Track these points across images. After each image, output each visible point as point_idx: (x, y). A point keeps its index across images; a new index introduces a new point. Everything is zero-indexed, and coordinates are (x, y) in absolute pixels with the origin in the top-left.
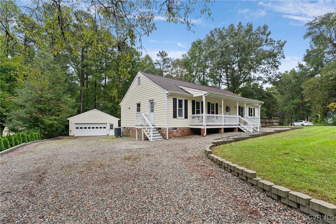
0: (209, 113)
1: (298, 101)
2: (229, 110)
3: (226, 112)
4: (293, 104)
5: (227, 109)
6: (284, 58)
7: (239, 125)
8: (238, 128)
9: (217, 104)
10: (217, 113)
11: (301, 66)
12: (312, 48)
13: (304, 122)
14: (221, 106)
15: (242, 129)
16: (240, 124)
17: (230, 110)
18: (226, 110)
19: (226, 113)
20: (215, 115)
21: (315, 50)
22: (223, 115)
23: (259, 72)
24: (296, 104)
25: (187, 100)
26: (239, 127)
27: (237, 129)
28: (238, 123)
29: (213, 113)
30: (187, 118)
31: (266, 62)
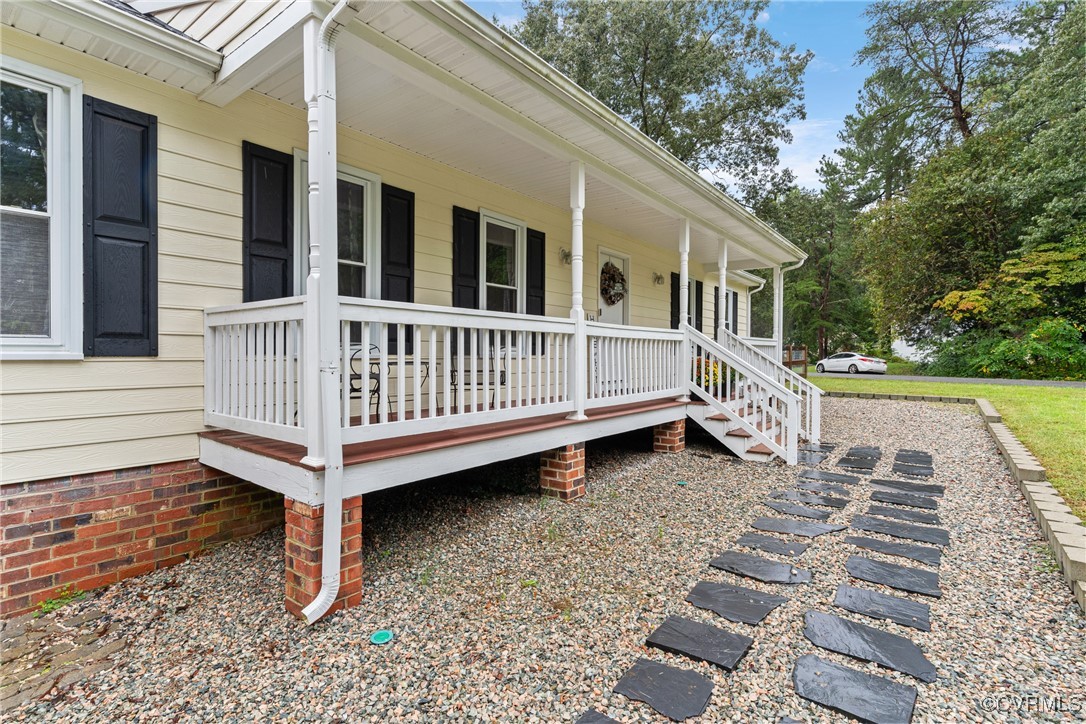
0: (464, 295)
1: (814, 288)
2: (618, 287)
3: (601, 300)
4: (796, 296)
5: (611, 284)
6: (804, 117)
7: (695, 399)
8: (689, 421)
9: (536, 240)
10: (536, 306)
11: (830, 170)
12: (862, 113)
13: (857, 360)
14: (567, 257)
15: (717, 431)
16: (700, 392)
17: (626, 291)
18: (604, 292)
19: (600, 312)
20: (520, 321)
21: (870, 118)
22: (579, 324)
23: (716, 163)
24: (805, 297)
25: (152, 121)
26: (697, 414)
27: (680, 429)
28: (684, 386)
29: (501, 301)
30: (152, 351)
31: (737, 133)
